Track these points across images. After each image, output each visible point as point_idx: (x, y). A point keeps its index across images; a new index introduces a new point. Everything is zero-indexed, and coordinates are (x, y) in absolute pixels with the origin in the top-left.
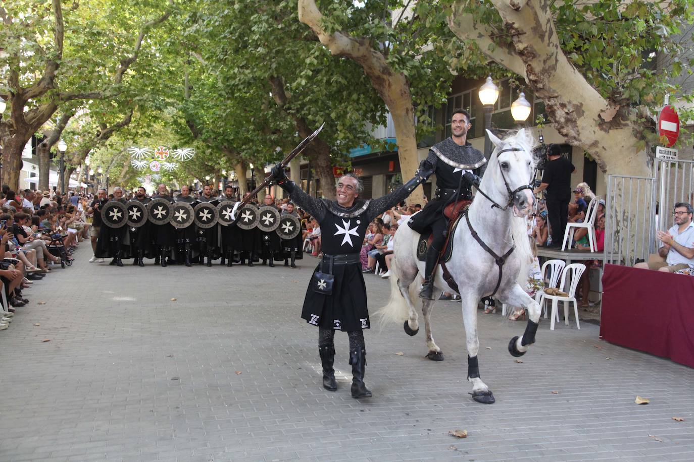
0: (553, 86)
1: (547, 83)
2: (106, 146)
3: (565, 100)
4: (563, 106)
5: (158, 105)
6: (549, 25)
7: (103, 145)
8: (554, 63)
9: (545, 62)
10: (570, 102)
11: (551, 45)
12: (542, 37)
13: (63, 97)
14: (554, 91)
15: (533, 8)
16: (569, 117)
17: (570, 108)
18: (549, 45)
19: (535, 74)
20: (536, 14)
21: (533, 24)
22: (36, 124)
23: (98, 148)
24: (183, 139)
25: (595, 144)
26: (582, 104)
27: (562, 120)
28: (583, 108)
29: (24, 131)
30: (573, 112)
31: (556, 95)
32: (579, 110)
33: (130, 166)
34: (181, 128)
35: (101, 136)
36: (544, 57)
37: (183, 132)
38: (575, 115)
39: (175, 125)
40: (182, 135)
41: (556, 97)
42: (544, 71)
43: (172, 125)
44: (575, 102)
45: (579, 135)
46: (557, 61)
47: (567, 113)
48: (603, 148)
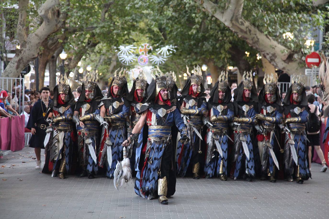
0: (261, 47)
1: (257, 46)
2: (95, 52)
3: (268, 52)
4: (268, 54)
5: (134, 18)
6: (247, 29)
7: (93, 51)
8: (257, 40)
9: (252, 40)
10: (270, 53)
11: (252, 35)
12: (246, 33)
13: (70, 31)
14: (262, 49)
15: (236, 26)
16: (271, 58)
17: (270, 55)
18: (251, 34)
19: (250, 44)
20: (238, 27)
21: (239, 30)
22: (54, 48)
23: (89, 54)
24: (156, 44)
25: (284, 68)
26: (275, 54)
27: (269, 59)
28: (276, 55)
29: (47, 54)
30: (272, 56)
31: (263, 50)
32: (274, 55)
33: (117, 61)
34: (154, 35)
35: (91, 44)
36: (251, 39)
37: (156, 39)
38: (273, 58)
39: (149, 32)
40: (155, 40)
41: (264, 51)
42: (254, 43)
43: (147, 33)
44: (272, 53)
45: (277, 65)
46: (258, 39)
47: (270, 57)
48: (288, 70)
